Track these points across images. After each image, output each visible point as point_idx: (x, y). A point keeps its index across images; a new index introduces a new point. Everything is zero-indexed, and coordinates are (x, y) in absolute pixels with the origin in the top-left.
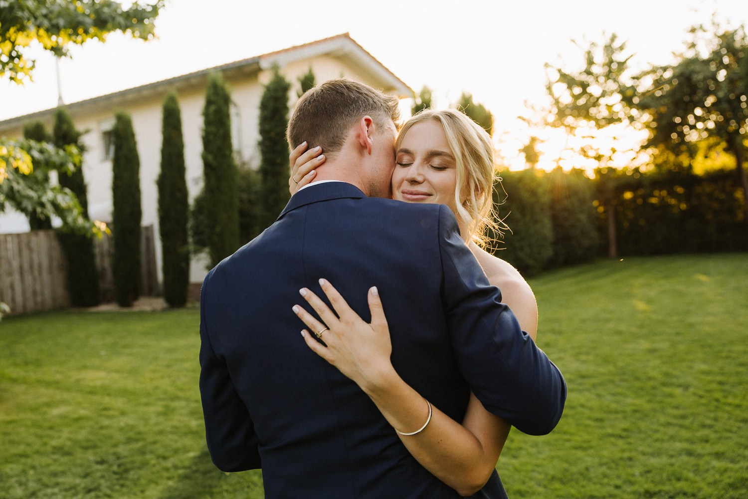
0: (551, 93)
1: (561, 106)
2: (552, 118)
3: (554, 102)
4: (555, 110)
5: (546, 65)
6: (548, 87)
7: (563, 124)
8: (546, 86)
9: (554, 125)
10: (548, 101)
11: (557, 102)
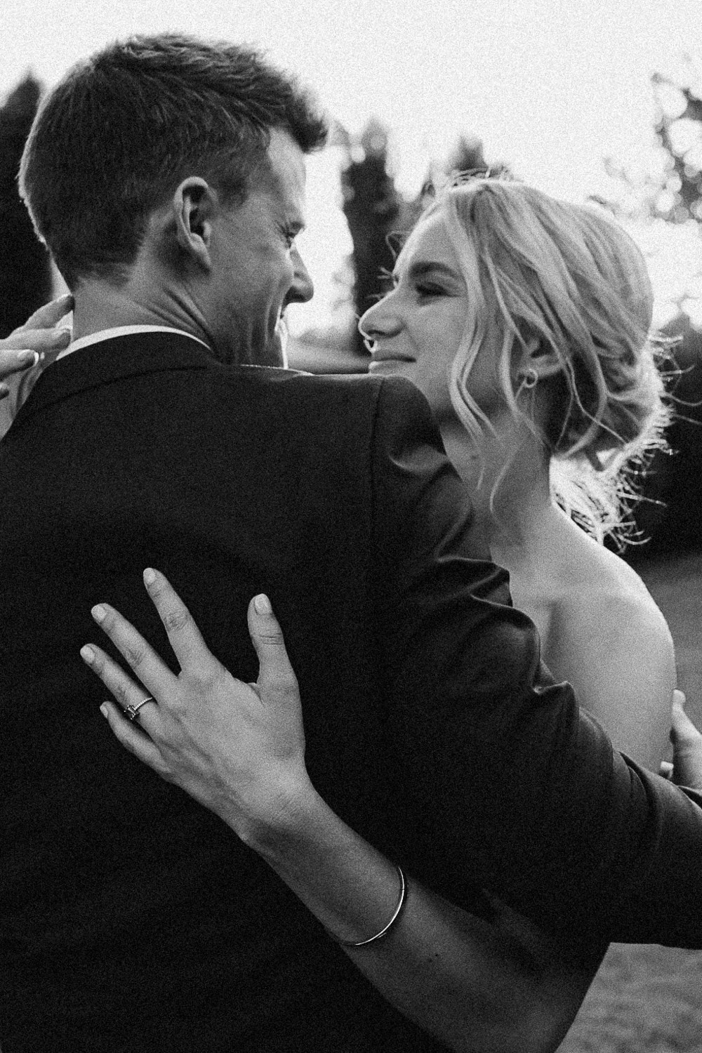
0: (666, 143)
1: (690, 175)
2: (667, 201)
3: (673, 163)
4: (676, 184)
5: (656, 78)
6: (660, 129)
7: (692, 216)
8: (656, 127)
9: (671, 218)
10: (659, 161)
11: (680, 164)
